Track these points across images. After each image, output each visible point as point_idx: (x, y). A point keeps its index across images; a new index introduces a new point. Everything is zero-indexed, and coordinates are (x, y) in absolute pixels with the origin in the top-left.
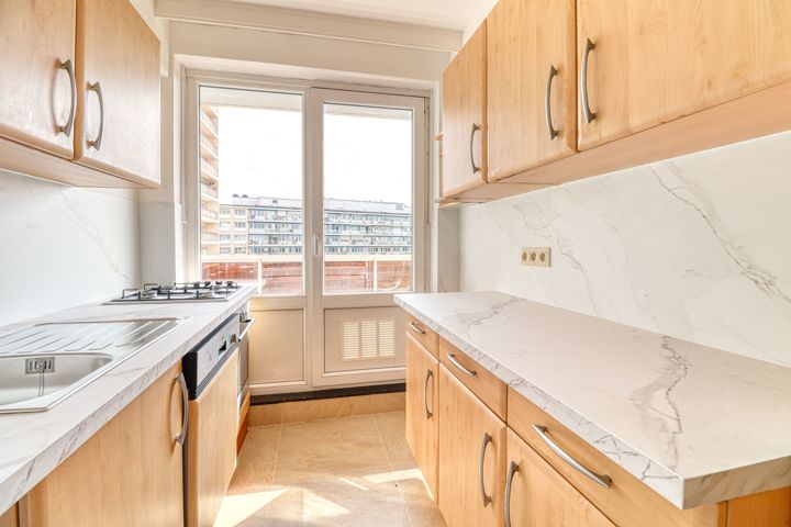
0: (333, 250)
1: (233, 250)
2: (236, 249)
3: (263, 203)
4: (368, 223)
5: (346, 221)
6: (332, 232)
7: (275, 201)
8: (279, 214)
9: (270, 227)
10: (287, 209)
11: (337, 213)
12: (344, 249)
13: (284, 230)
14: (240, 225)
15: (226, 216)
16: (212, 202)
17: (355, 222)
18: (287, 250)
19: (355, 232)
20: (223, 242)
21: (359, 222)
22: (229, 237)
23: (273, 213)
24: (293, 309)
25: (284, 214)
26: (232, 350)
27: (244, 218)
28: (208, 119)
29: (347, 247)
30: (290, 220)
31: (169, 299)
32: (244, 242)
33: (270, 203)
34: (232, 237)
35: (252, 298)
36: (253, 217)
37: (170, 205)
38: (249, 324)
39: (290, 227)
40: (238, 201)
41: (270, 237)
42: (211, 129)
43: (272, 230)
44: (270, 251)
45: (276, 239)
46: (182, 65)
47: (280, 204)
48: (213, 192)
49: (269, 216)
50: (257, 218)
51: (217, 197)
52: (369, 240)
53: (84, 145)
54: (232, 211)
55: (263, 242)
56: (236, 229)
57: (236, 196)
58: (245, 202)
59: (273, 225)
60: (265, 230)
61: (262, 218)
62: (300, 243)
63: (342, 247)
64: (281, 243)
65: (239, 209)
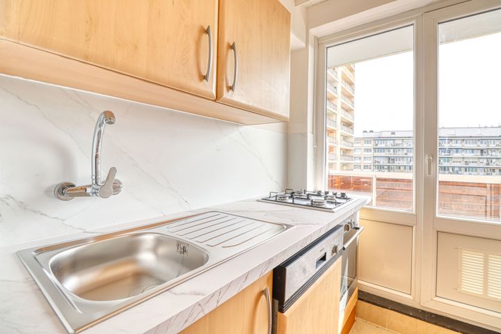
0: (444, 169)
1: (362, 167)
2: (365, 166)
3: (384, 135)
4: (483, 146)
5: (459, 145)
6: (443, 155)
7: (393, 133)
8: (396, 142)
9: (389, 151)
10: (403, 139)
11: (451, 139)
12: (456, 169)
13: (400, 153)
14: (368, 150)
15: (360, 145)
16: (350, 136)
17: (467, 146)
18: (402, 168)
19: (468, 154)
20: (356, 161)
21: (474, 146)
22: (360, 158)
23: (392, 141)
24: (403, 225)
25: (400, 142)
26: (333, 259)
27: (370, 146)
28: (349, 87)
29: (460, 168)
30: (405, 146)
31: (293, 203)
32: (370, 162)
33: (389, 135)
34: (362, 159)
35: (363, 208)
36: (377, 145)
37: (305, 135)
38: (359, 231)
39: (405, 151)
40: (366, 135)
41: (389, 158)
42: (351, 93)
43: (391, 154)
44: (389, 168)
45: (394, 160)
46: (315, 37)
47: (397, 135)
48: (351, 131)
49: (388, 144)
50: (379, 146)
51: (353, 133)
52: (485, 161)
53: (225, 89)
54: (363, 142)
55: (384, 162)
56: (365, 153)
57: (365, 132)
58: (372, 135)
59: (392, 150)
60: (386, 154)
61: (383, 146)
62: (413, 163)
63: (453, 168)
64: (397, 163)
65: (367, 140)
